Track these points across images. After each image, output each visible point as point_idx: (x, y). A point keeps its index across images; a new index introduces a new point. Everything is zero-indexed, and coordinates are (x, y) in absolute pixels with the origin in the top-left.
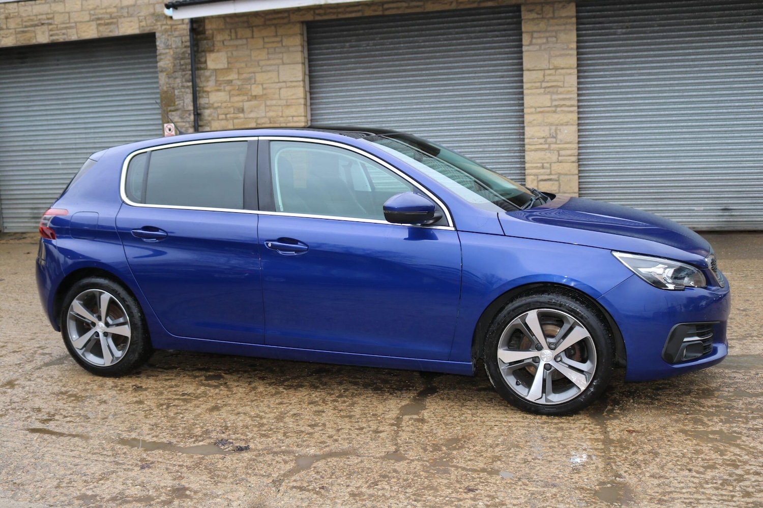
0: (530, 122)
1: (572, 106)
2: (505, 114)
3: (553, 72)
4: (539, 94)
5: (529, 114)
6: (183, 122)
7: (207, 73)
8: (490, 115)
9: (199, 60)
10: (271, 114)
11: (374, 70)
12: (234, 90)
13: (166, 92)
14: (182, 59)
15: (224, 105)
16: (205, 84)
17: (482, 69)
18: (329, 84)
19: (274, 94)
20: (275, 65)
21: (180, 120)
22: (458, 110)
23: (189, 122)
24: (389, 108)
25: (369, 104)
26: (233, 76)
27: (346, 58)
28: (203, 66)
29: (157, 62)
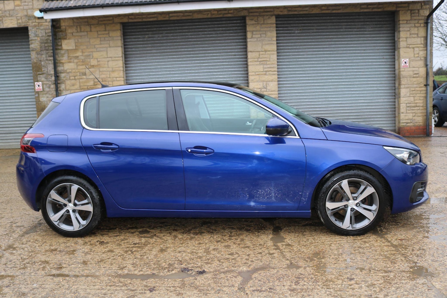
0: (252, 80)
1: (275, 71)
2: (237, 76)
3: (264, 53)
4: (257, 65)
5: (252, 75)
6: (48, 81)
7: (63, 52)
8: (229, 76)
9: (57, 44)
10: (103, 76)
11: (163, 51)
12: (79, 62)
13: (36, 63)
14: (46, 43)
15: (74, 71)
16: (61, 58)
17: (224, 51)
18: (136, 59)
19: (105, 64)
20: (105, 47)
21: (45, 80)
22: (211, 74)
23: (51, 81)
24: (172, 73)
25: (160, 70)
26: (79, 54)
27: (146, 44)
28: (59, 47)
29: (29, 45)
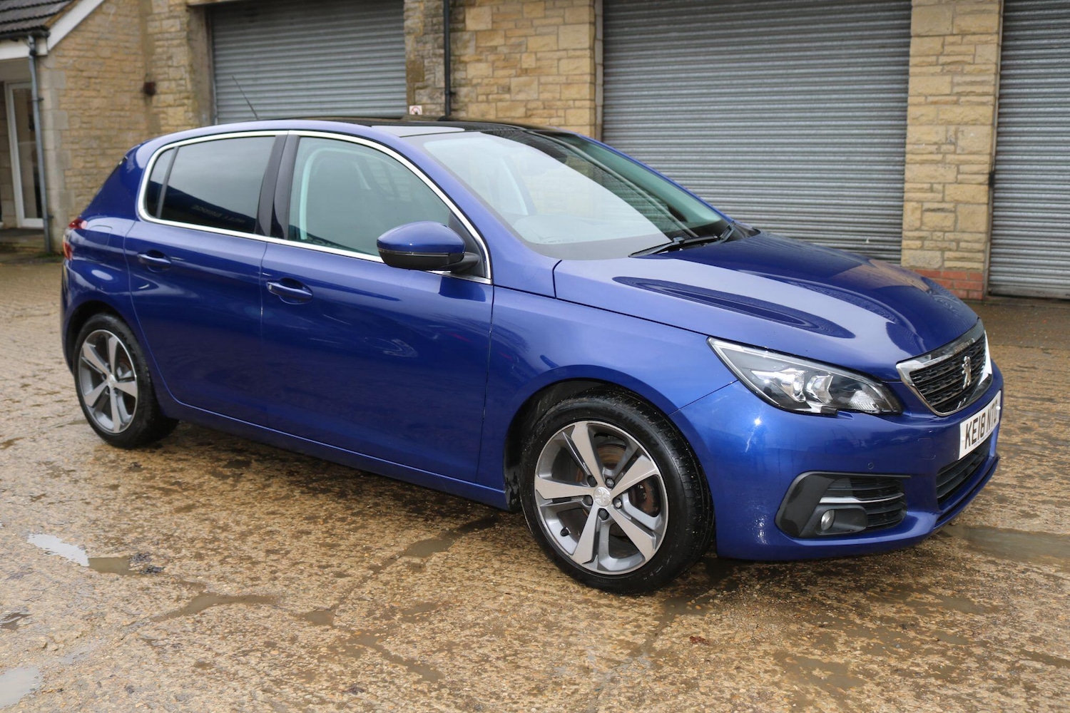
0: (916, 119)
1: (986, 94)
2: (884, 105)
3: (957, 39)
4: (933, 75)
5: (915, 105)
6: (433, 104)
7: (466, 36)
8: (861, 105)
9: (456, 19)
10: (546, 96)
11: (694, 34)
12: (498, 60)
13: (413, 62)
14: (435, 16)
15: (486, 81)
16: (462, 52)
17: (853, 33)
18: (631, 53)
19: (551, 67)
20: (554, 25)
21: (429, 101)
22: (814, 97)
23: (440, 104)
24: (713, 91)
25: (684, 84)
26: (498, 41)
27: (655, 16)
28: (460, 26)
29: (403, 21)
